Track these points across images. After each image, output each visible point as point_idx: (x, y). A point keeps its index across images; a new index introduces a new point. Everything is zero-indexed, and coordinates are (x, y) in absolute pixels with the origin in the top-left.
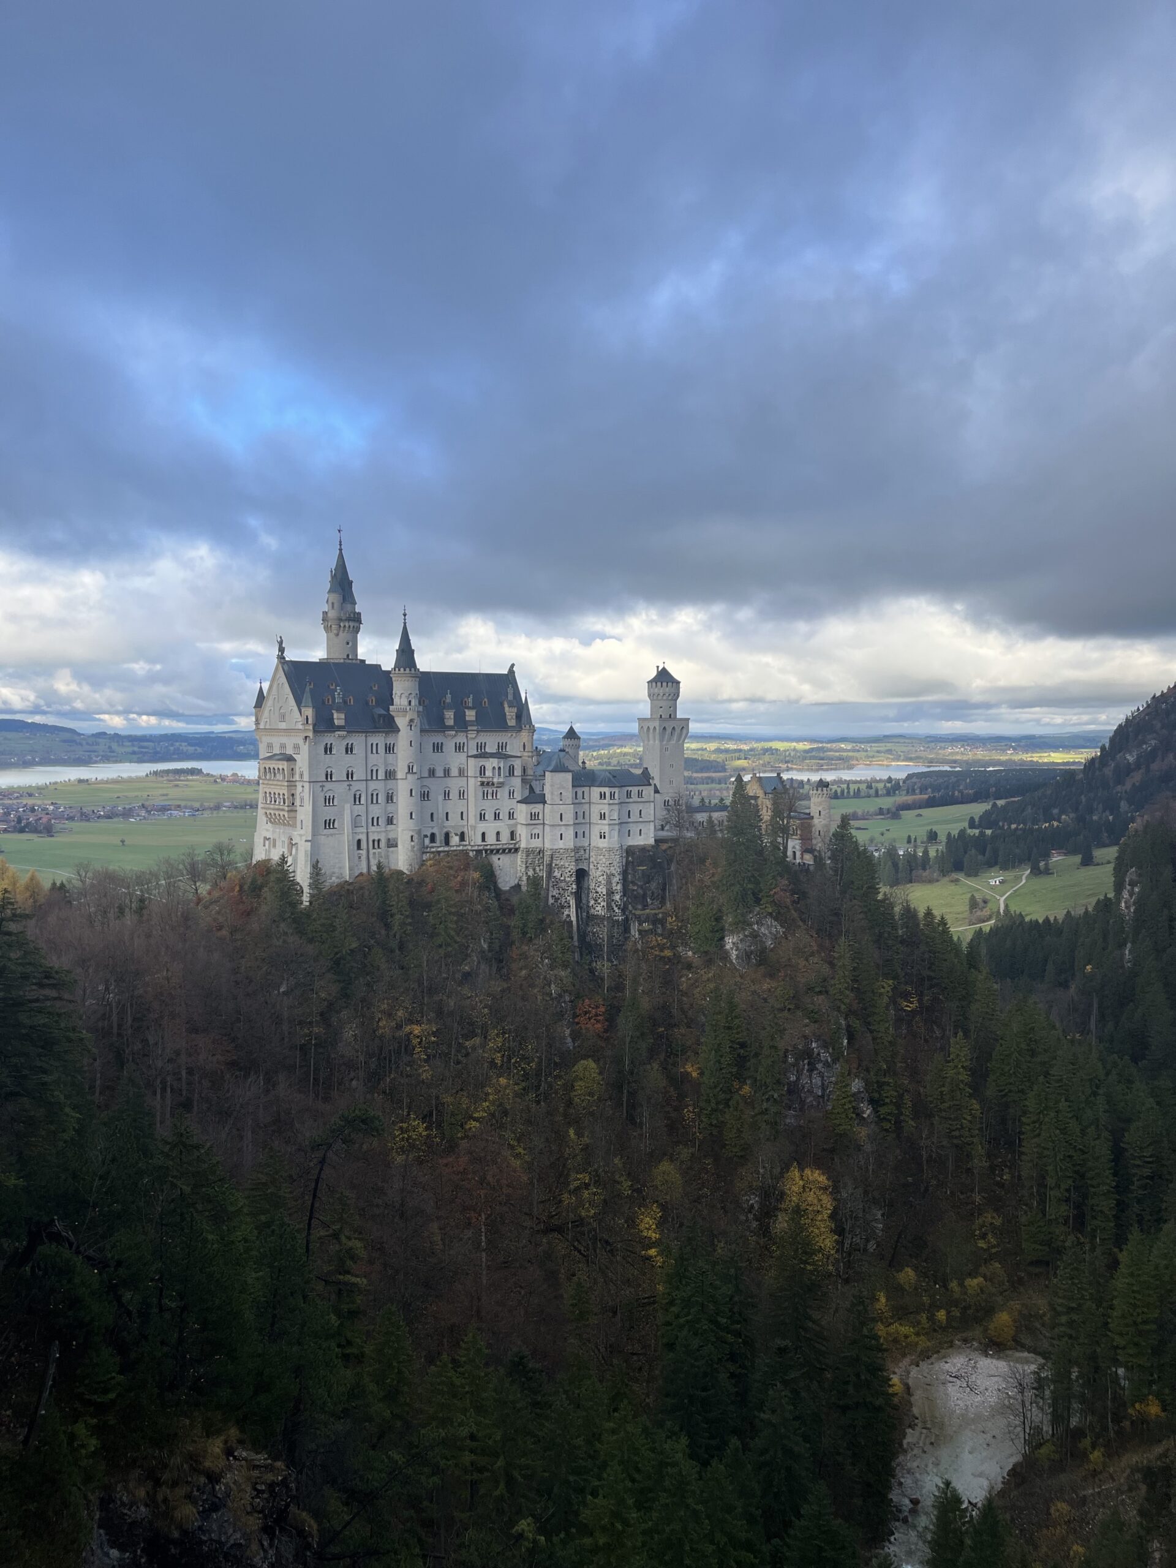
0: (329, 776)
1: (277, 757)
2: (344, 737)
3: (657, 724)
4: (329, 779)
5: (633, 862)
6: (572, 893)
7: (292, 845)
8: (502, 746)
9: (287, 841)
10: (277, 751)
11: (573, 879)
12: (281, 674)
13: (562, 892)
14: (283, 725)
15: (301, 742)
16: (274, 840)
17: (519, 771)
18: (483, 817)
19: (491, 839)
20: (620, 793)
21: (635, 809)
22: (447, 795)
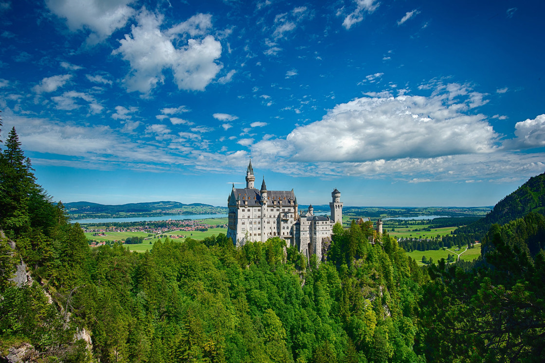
2: (247, 208)
4: (243, 218)
6: (306, 250)
9: (233, 233)
10: (232, 211)
11: (307, 245)
13: (304, 249)
16: (231, 233)
17: (293, 216)
18: (284, 228)
19: (286, 234)
20: (320, 222)
21: (324, 227)
22: (274, 222)
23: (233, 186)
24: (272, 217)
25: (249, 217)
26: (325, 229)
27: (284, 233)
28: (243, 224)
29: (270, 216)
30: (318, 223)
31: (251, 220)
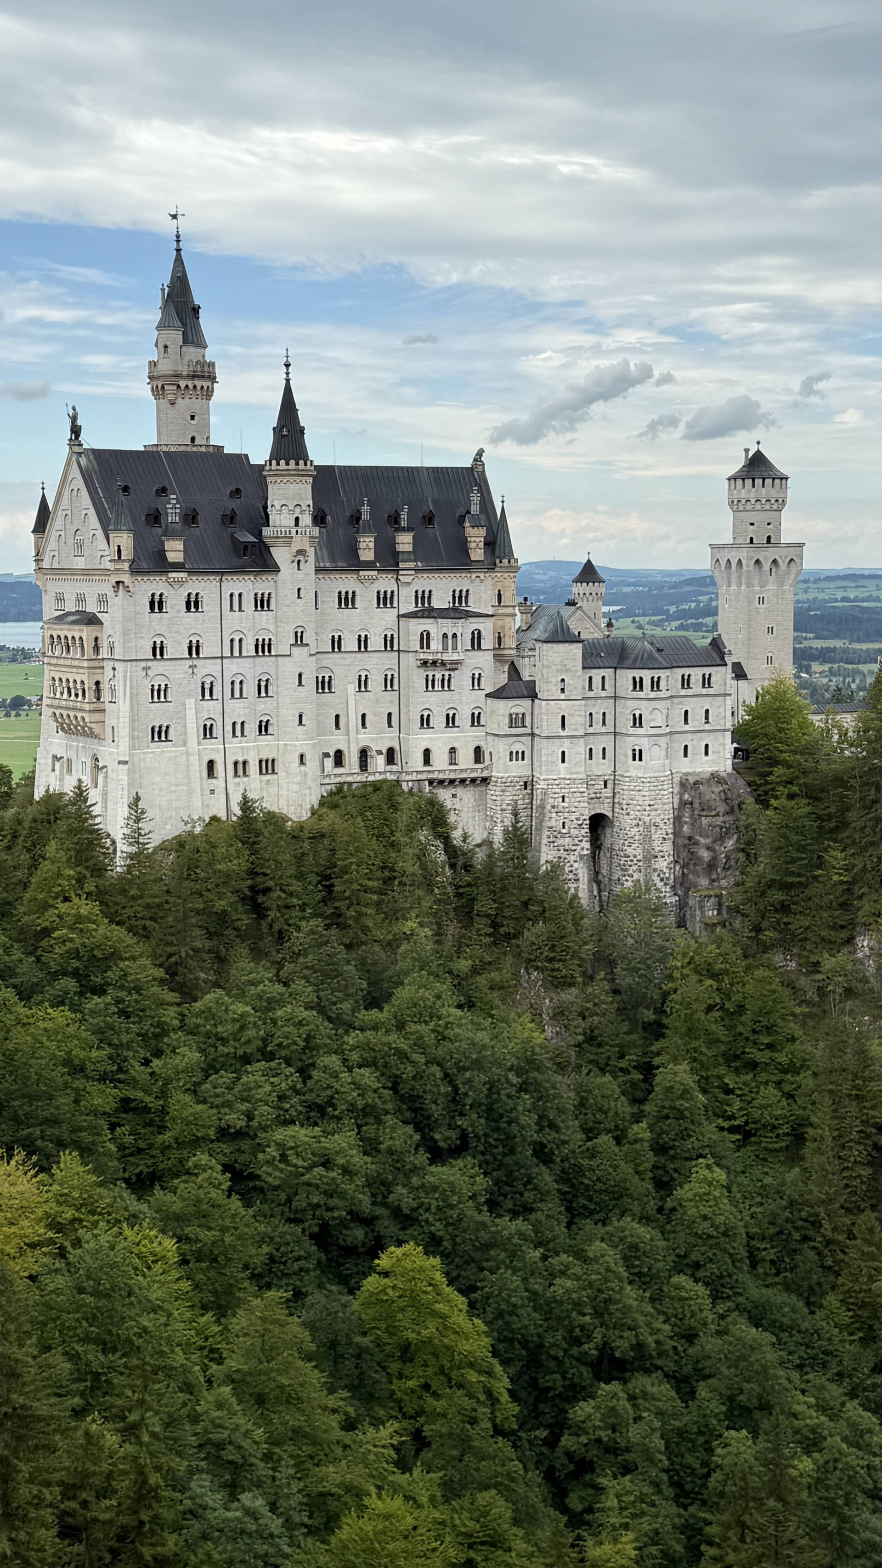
0: (158, 651)
1: (71, 618)
2: (181, 582)
3: (743, 554)
4: (158, 657)
5: (691, 803)
6: (581, 857)
7: (97, 768)
8: (461, 597)
9: (89, 764)
10: (71, 606)
11: (583, 832)
12: (75, 472)
13: (563, 854)
14: (80, 563)
15: (110, 592)
16: (69, 761)
17: (488, 642)
18: (425, 722)
19: (440, 761)
20: (670, 678)
21: (697, 708)
22: (363, 683)
23: (76, 431)
24: (350, 643)
25: (194, 649)
26: (697, 720)
27: (427, 753)
28: (159, 693)
29: (336, 643)
30: (655, 684)
31: (213, 668)
